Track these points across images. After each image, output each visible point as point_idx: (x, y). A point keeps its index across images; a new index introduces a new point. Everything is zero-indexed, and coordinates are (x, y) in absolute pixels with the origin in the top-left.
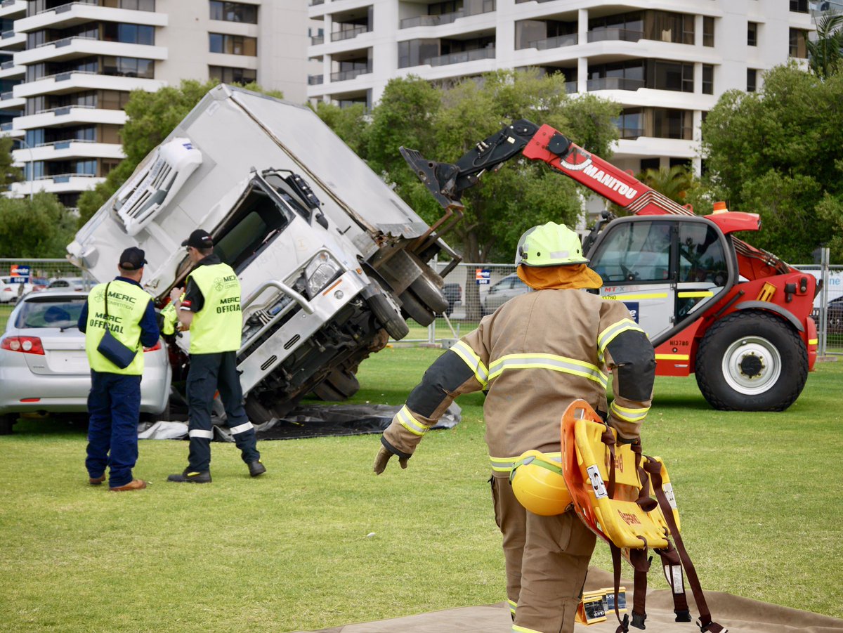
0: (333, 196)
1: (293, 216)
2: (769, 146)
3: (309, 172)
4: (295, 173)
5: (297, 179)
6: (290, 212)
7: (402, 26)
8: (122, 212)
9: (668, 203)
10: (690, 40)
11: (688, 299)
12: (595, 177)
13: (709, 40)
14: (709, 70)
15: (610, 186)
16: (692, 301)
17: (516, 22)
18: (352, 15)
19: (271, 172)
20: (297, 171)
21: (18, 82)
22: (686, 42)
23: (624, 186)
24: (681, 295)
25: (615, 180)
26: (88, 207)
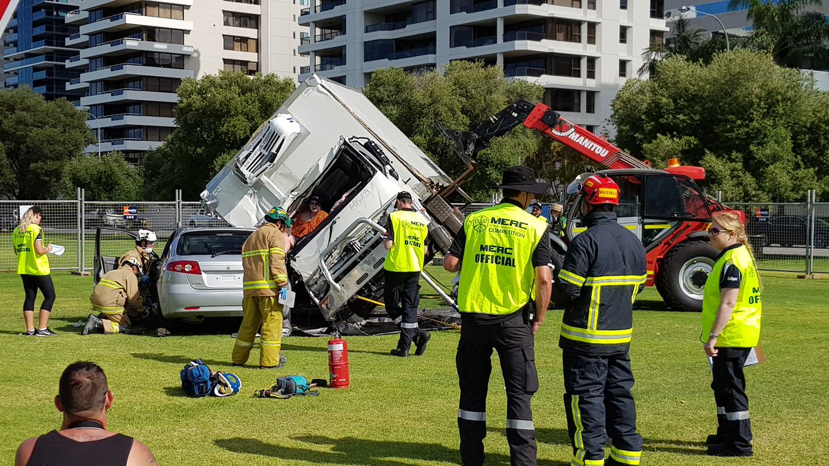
0: (397, 157)
1: (375, 172)
2: (663, 117)
3: (379, 139)
4: (371, 140)
5: (373, 144)
6: (373, 169)
7: (367, 31)
8: (243, 169)
9: (632, 160)
10: (577, 39)
11: (651, 230)
12: (577, 141)
13: (591, 40)
14: (592, 61)
15: (589, 148)
16: (655, 231)
17: (450, 27)
18: (330, 23)
19: (354, 139)
20: (372, 139)
21: (83, 72)
22: (575, 41)
23: (599, 147)
24: (647, 227)
25: (592, 143)
26: (150, 163)
